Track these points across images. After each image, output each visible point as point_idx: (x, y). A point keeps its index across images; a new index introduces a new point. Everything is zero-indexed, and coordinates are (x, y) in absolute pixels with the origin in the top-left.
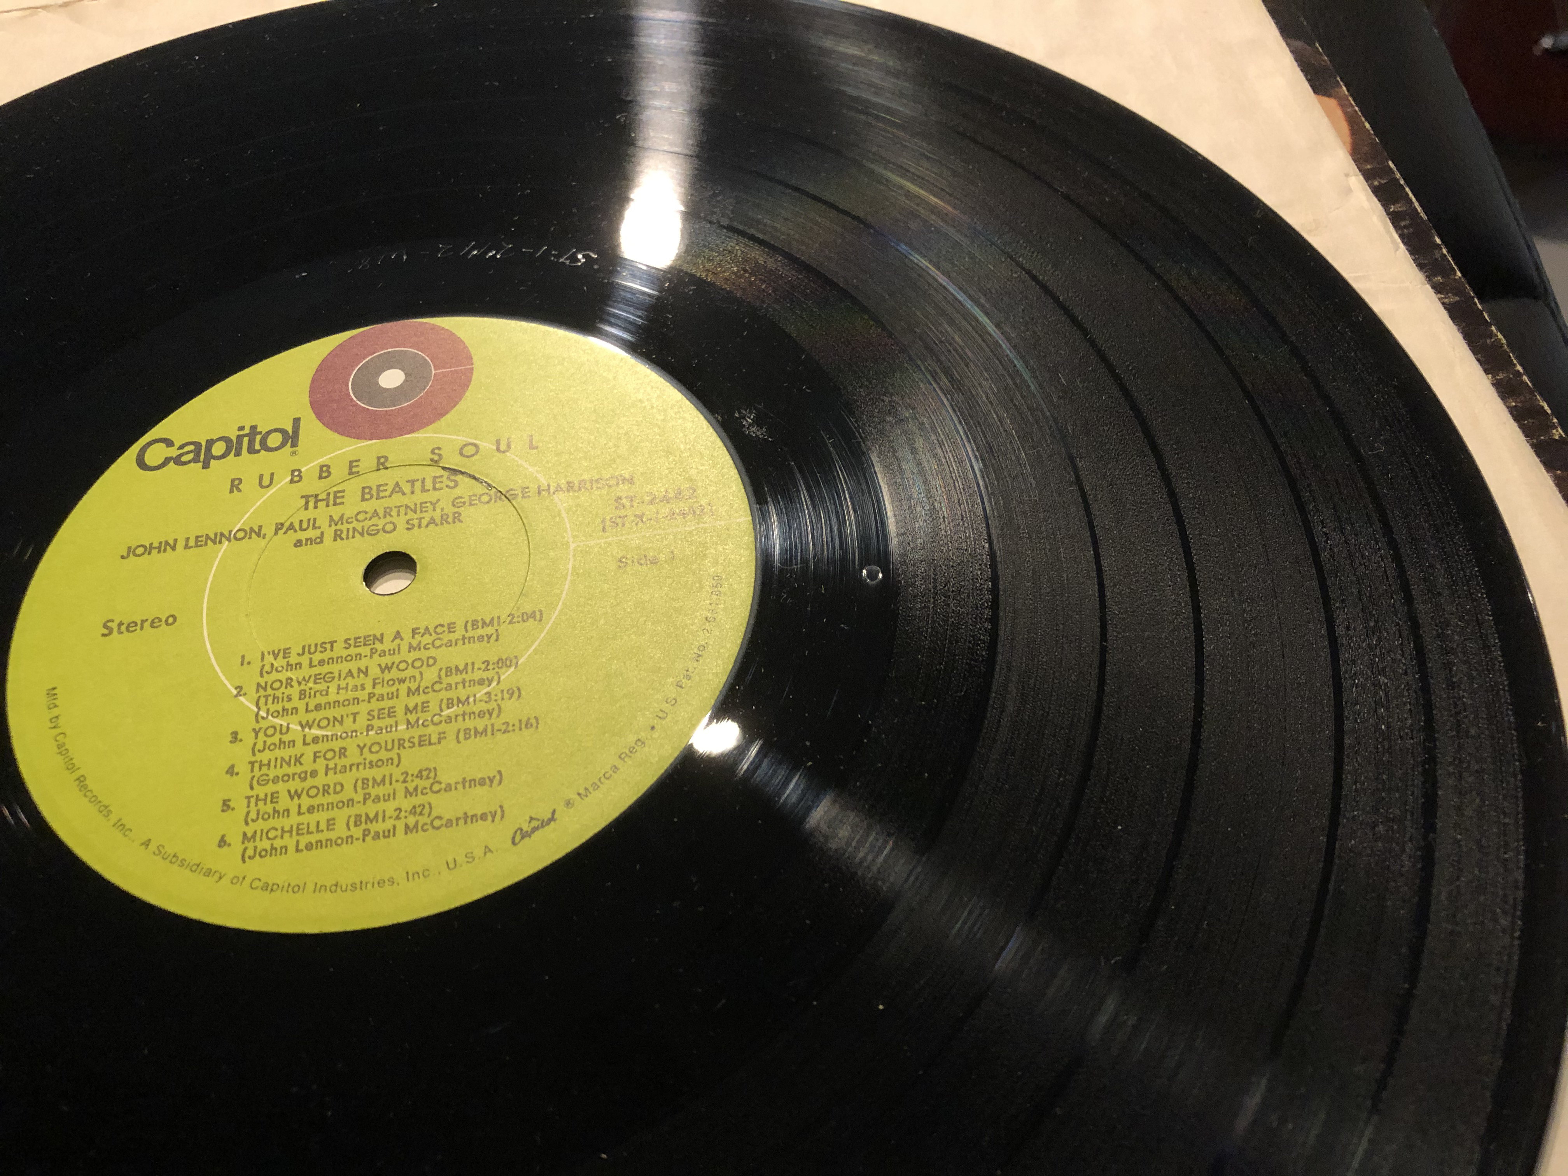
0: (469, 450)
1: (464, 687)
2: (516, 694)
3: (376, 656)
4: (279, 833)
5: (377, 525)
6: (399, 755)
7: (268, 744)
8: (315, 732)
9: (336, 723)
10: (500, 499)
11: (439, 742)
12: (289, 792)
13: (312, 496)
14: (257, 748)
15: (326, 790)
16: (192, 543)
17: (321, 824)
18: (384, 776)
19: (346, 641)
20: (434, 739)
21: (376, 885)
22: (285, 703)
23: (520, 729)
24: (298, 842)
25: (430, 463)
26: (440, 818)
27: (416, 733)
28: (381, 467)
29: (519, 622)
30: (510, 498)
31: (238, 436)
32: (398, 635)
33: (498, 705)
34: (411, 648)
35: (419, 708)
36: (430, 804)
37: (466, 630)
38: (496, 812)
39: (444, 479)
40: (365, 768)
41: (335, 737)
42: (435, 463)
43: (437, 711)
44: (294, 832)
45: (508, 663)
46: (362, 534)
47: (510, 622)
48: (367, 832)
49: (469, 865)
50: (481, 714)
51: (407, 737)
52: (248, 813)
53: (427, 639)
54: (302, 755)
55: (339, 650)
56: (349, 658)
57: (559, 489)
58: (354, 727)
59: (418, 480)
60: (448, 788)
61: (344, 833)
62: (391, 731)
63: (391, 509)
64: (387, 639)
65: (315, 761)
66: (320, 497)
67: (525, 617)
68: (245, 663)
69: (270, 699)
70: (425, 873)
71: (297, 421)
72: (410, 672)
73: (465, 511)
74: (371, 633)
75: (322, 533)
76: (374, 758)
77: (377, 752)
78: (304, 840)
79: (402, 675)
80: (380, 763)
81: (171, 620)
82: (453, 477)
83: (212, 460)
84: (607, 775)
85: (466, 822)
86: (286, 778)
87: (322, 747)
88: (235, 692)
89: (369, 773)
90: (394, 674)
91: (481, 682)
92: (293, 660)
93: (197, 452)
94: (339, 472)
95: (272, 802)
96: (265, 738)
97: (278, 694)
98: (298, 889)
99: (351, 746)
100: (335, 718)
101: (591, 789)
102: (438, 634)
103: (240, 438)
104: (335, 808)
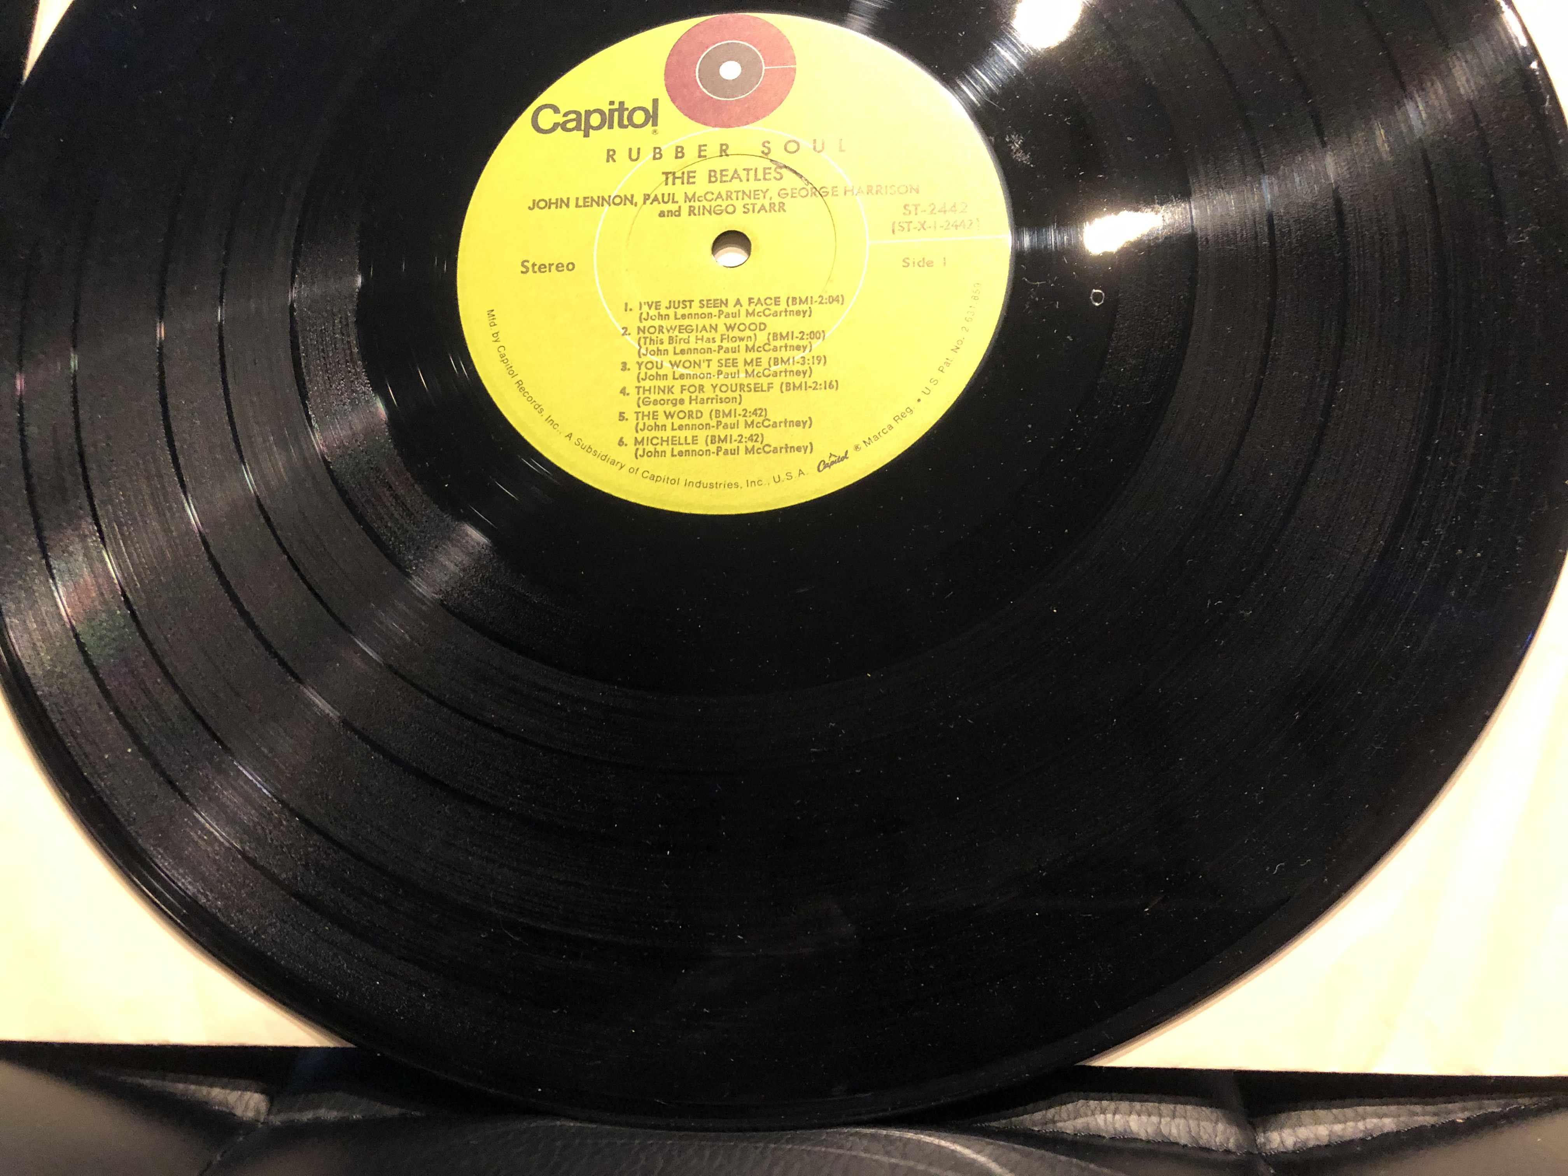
0: (792, 147)
1: (786, 350)
2: (823, 361)
3: (723, 317)
4: (659, 441)
5: (721, 206)
6: (740, 395)
7: (648, 375)
8: (681, 370)
9: (696, 365)
10: (815, 195)
11: (769, 391)
12: (665, 412)
13: (671, 173)
14: (640, 377)
15: (690, 415)
16: (581, 203)
17: (688, 438)
18: (731, 410)
19: (701, 301)
20: (765, 388)
21: (726, 486)
22: (659, 345)
23: (825, 388)
24: (673, 449)
25: (761, 155)
26: (769, 446)
27: (752, 381)
28: (723, 154)
29: (826, 303)
30: (823, 194)
31: (610, 110)
32: (738, 302)
33: (810, 368)
34: (748, 313)
35: (754, 362)
36: (762, 435)
37: (788, 305)
38: (807, 447)
39: (772, 171)
40: (717, 403)
41: (695, 376)
42: (766, 154)
43: (767, 367)
44: (670, 443)
45: (818, 335)
46: (710, 212)
47: (821, 303)
48: (719, 449)
49: (788, 481)
50: (798, 373)
51: (746, 384)
52: (638, 424)
53: (759, 308)
54: (673, 387)
55: (696, 309)
56: (703, 316)
57: (860, 191)
58: (709, 370)
59: (752, 169)
60: (775, 425)
61: (704, 448)
62: (734, 377)
63: (732, 193)
64: (731, 303)
65: (682, 393)
66: (677, 175)
67: (831, 300)
68: (628, 310)
69: (648, 340)
70: (759, 483)
71: (655, 102)
72: (748, 333)
73: (788, 201)
74: (719, 298)
75: (680, 207)
76: (723, 395)
77: (725, 392)
78: (677, 449)
79: (742, 335)
80: (727, 400)
81: (571, 267)
82: (778, 170)
83: (591, 131)
84: (885, 431)
85: (787, 451)
86: (663, 402)
87: (687, 382)
88: (623, 331)
89: (722, 407)
90: (736, 333)
91: (798, 348)
92: (663, 312)
93: (578, 120)
94: (691, 153)
95: (653, 419)
96: (646, 370)
97: (654, 337)
98: (674, 482)
99: (706, 383)
100: (695, 362)
101: (873, 439)
102: (767, 305)
103: (611, 111)
104: (697, 429)
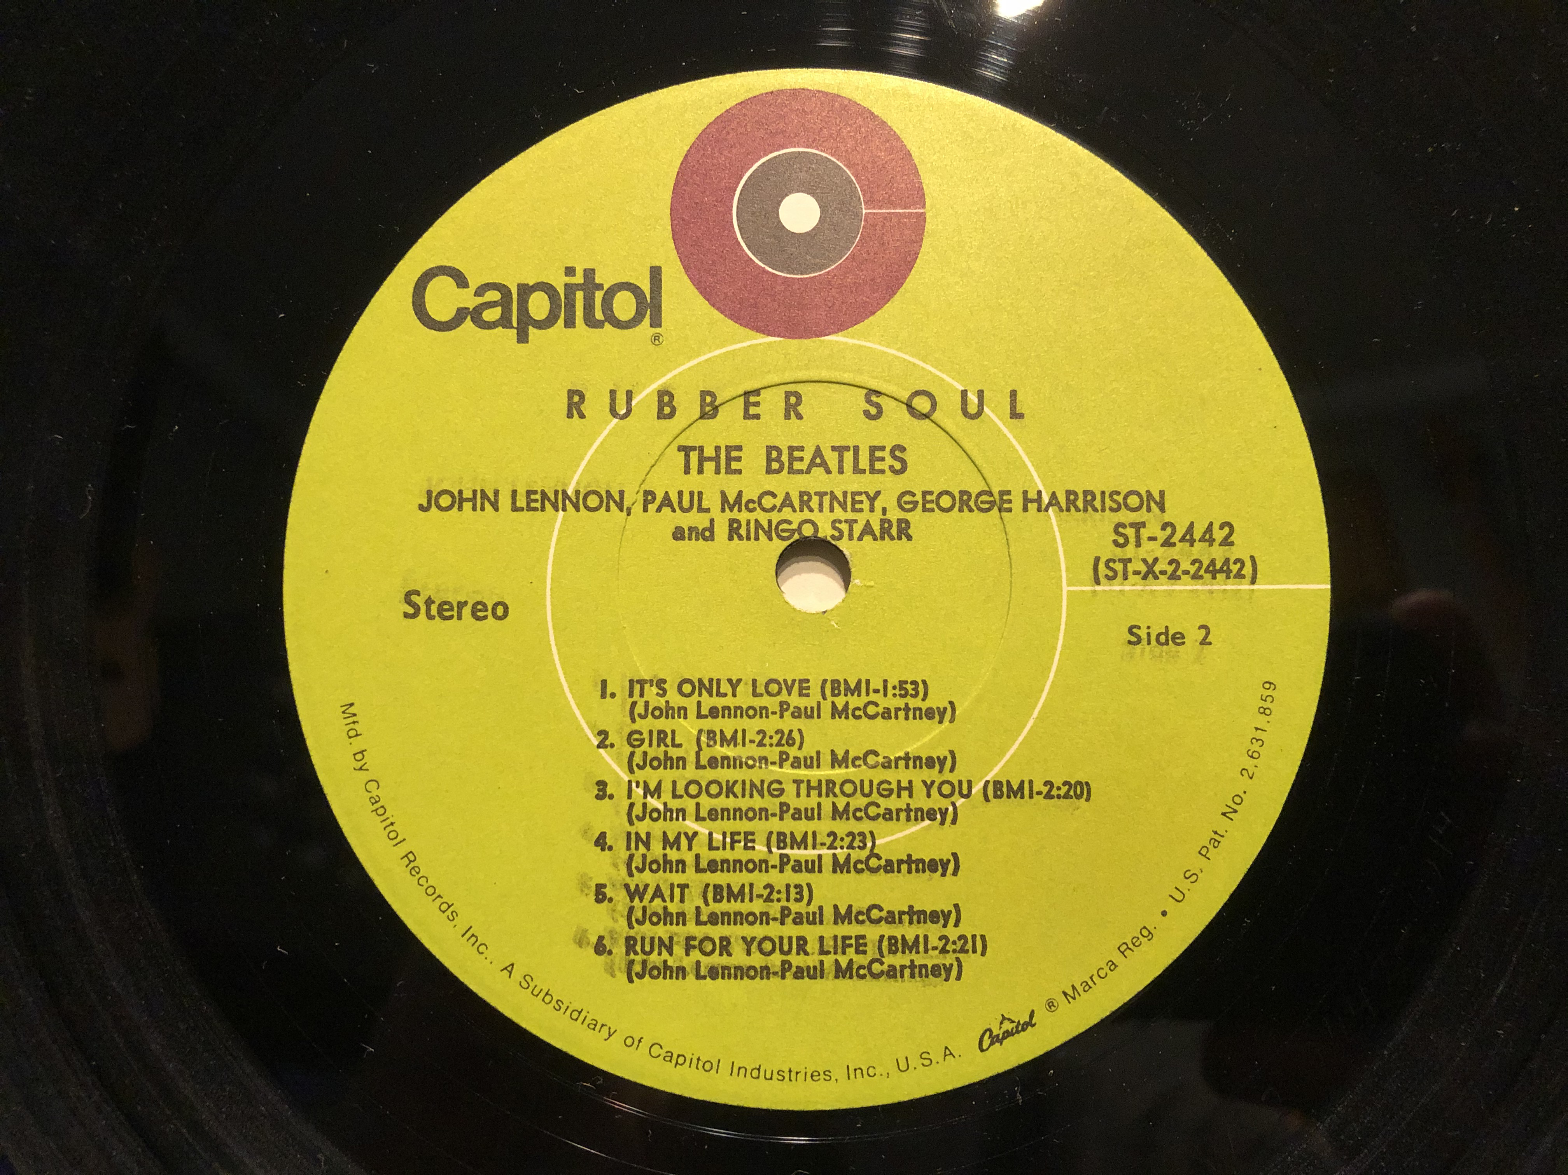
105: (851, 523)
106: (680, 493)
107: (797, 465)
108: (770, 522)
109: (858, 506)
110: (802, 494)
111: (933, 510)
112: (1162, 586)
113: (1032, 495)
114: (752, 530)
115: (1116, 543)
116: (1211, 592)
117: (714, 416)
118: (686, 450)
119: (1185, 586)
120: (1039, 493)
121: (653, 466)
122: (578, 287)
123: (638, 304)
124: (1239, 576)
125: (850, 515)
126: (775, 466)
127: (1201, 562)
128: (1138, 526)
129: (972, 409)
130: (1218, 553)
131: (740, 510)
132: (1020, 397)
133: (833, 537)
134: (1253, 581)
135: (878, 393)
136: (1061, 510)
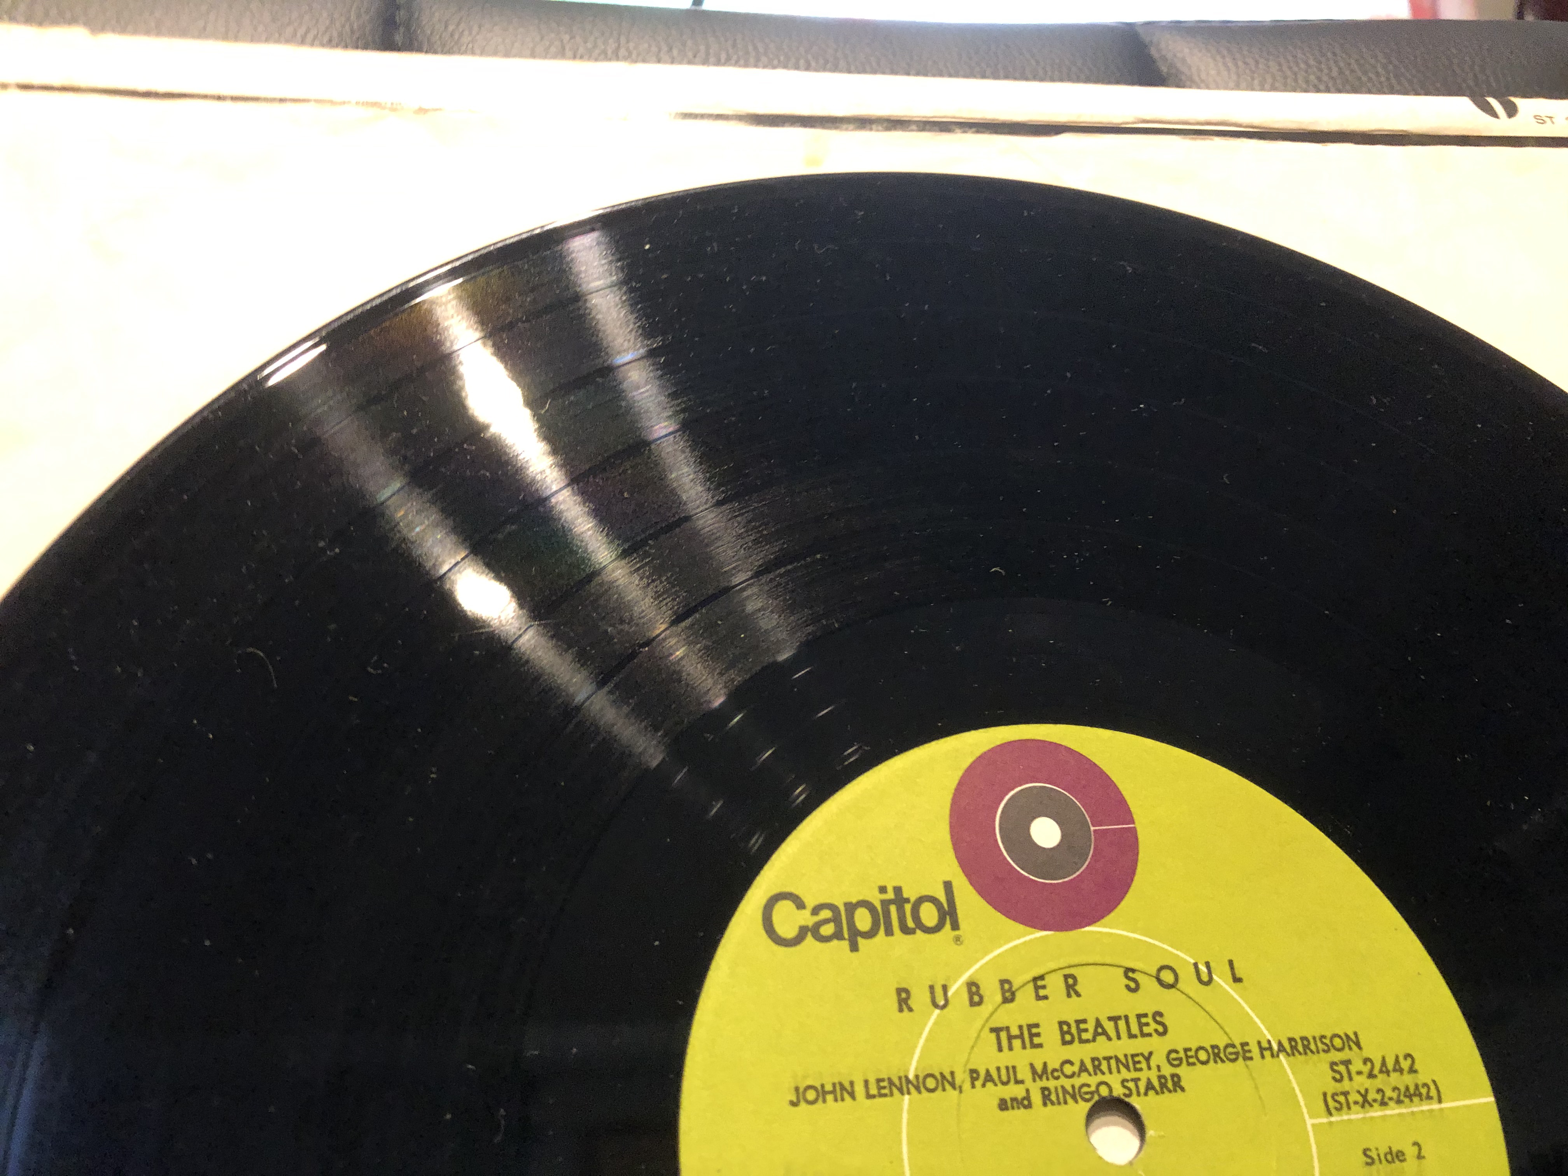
105: (1136, 1080)
106: (998, 1069)
107: (1085, 1036)
108: (1073, 1087)
109: (1138, 1066)
110: (1093, 1060)
111: (1194, 1064)
112: (1376, 1112)
113: (1265, 1045)
114: (1061, 1095)
115: (1334, 1078)
116: (1413, 1113)
117: (1012, 1000)
118: (996, 1030)
119: (1393, 1110)
120: (1269, 1042)
121: (973, 1047)
122: (890, 902)
123: (939, 910)
124: (1429, 1098)
125: (1134, 1075)
126: (1068, 1038)
127: (1398, 1089)
128: (1347, 1063)
129: (1205, 978)
130: (1408, 1080)
131: (1048, 1079)
132: (1236, 965)
133: (1125, 1095)
134: (1440, 1101)
135: (1133, 971)
136: (1288, 1054)
